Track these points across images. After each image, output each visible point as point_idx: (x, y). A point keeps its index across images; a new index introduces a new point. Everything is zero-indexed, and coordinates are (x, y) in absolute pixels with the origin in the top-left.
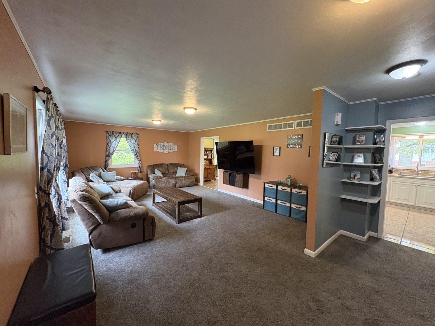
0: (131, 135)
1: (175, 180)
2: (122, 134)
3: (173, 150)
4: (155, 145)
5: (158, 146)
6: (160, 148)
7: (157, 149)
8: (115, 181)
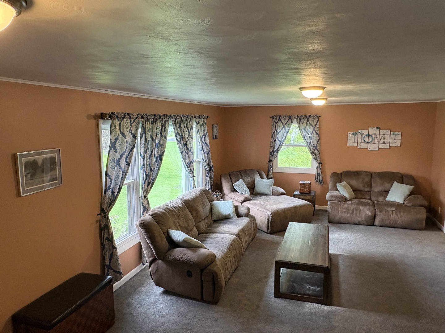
0: (306, 120)
1: (372, 209)
2: (293, 118)
3: (391, 145)
4: (350, 135)
5: (356, 137)
6: (360, 141)
7: (354, 142)
8: (269, 194)
